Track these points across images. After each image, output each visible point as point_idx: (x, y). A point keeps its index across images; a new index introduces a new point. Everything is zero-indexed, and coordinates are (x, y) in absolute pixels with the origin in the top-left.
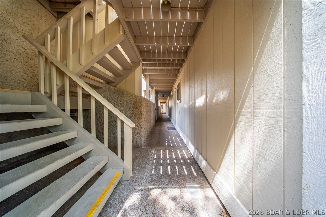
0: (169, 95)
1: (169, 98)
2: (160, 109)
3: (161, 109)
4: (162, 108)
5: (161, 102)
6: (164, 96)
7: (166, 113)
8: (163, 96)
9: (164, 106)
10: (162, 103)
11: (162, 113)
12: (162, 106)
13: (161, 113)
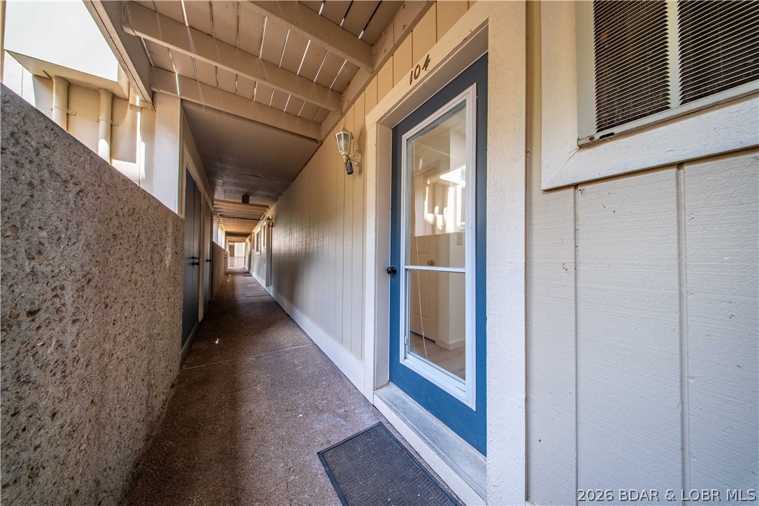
0: (275, 199)
1: (270, 213)
2: (223, 257)
3: (229, 259)
4: (232, 255)
5: (228, 234)
6: (252, 200)
7: (247, 273)
8: (245, 200)
9: (241, 248)
10: (234, 238)
11: (234, 273)
12: (232, 248)
13: (227, 274)
